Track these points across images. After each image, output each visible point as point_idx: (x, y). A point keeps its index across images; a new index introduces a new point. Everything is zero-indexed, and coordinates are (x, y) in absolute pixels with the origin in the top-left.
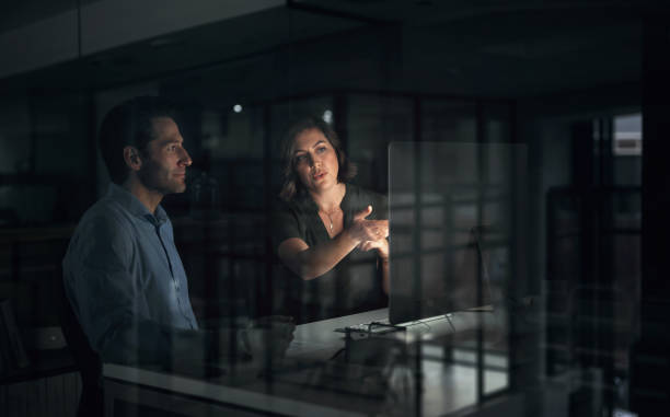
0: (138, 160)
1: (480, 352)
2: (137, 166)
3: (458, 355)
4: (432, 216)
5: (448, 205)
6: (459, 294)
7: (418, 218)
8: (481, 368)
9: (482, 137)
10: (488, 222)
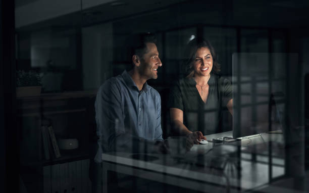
0: (139, 61)
1: (270, 157)
2: (138, 64)
3: (259, 158)
4: (246, 88)
5: (254, 83)
6: (259, 127)
7: (239, 88)
8: (271, 165)
9: (271, 50)
10: (274, 91)
